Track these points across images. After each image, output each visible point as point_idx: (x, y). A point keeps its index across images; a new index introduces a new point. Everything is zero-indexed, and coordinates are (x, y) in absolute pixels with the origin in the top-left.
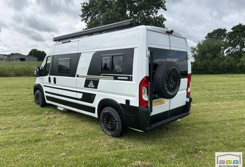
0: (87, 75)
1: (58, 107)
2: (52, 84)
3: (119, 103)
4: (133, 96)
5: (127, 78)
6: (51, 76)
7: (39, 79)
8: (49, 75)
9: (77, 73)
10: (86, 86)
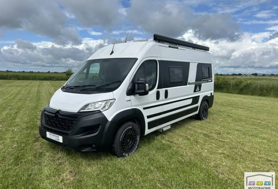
0: (196, 81)
1: (164, 129)
2: (159, 101)
3: (209, 96)
4: (212, 90)
5: (211, 81)
6: (159, 90)
7: (130, 100)
8: (157, 89)
9: (188, 82)
10: (195, 91)
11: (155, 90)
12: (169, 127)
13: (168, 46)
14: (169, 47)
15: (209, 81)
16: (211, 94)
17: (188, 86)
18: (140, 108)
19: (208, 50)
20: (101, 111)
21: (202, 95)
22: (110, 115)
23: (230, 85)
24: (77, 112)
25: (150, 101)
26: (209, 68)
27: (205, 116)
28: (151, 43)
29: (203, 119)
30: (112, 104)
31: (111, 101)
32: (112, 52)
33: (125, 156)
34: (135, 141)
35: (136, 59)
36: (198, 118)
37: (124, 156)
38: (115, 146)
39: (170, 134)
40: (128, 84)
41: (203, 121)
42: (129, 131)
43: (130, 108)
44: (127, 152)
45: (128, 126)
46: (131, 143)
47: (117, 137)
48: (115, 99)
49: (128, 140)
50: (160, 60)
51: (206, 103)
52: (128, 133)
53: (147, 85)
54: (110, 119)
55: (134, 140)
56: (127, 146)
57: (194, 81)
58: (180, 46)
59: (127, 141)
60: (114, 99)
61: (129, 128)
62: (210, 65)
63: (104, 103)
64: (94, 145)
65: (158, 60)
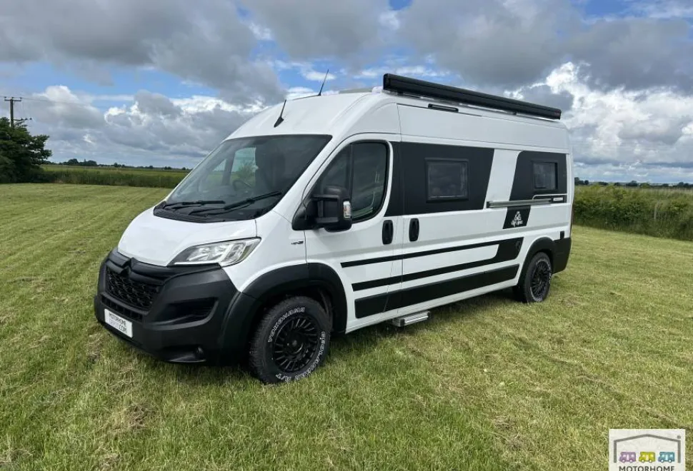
0: (510, 200)
1: (406, 319)
2: (393, 248)
3: (553, 240)
4: (565, 224)
6: (393, 219)
7: (302, 242)
8: (386, 215)
9: (487, 199)
10: (508, 224)
11: (380, 218)
12: (424, 316)
13: (426, 104)
14: (430, 107)
15: (555, 199)
16: (562, 234)
17: (485, 210)
18: (334, 264)
19: (559, 118)
20: (222, 264)
21: (529, 236)
22: (243, 277)
23: (651, 212)
24: (168, 266)
25: (364, 246)
26: (556, 164)
27: (540, 292)
28: (378, 96)
29: (534, 301)
30: (251, 248)
31: (248, 242)
32: (280, 120)
33: (283, 381)
34: (314, 345)
35: (328, 138)
36: (517, 295)
37: (278, 381)
38: (255, 353)
39: (426, 333)
40: (298, 202)
41: (530, 307)
42: (296, 320)
43: (303, 262)
44: (287, 372)
45: (293, 307)
46: (302, 351)
47: (262, 332)
48: (260, 238)
49: (295, 343)
50: (399, 141)
51: (543, 258)
52: (295, 324)
53: (347, 204)
54: (241, 287)
55: (312, 343)
56: (291, 357)
57: (507, 199)
58: (469, 106)
59: (291, 344)
60: (257, 237)
61: (296, 311)
62: (563, 156)
63: (231, 245)
64: (200, 349)
65: (391, 142)
